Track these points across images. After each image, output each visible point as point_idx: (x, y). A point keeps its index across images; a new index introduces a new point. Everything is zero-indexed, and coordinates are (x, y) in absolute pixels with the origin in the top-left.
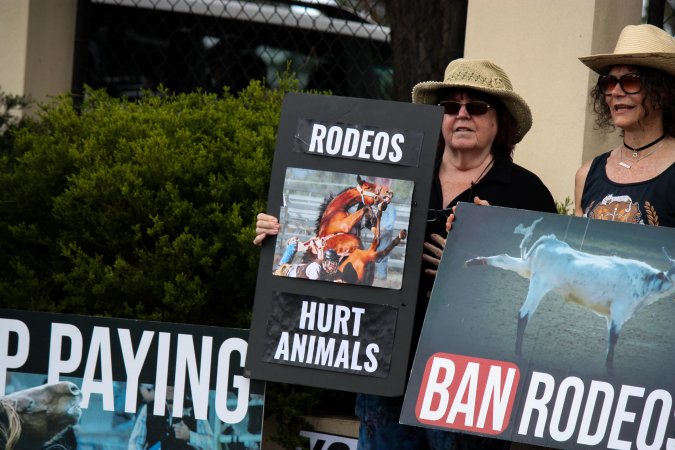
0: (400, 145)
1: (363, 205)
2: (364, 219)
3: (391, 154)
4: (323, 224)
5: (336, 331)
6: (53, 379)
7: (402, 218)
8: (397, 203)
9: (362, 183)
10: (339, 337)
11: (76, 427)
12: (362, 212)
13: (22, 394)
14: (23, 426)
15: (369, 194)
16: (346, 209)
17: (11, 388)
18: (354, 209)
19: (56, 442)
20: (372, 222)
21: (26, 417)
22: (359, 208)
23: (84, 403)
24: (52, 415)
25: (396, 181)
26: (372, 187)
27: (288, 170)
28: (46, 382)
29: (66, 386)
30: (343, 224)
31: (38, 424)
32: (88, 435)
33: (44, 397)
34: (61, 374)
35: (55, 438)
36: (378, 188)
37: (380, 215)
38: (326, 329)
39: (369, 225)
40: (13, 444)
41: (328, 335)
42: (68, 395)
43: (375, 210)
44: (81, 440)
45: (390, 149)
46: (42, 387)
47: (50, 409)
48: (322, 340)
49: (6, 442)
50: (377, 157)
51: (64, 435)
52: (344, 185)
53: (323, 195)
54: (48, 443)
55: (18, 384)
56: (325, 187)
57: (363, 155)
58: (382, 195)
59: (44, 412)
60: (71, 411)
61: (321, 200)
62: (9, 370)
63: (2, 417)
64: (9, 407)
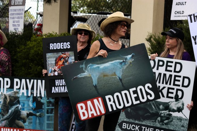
0: (69, 44)
1: (64, 58)
2: (65, 61)
3: (68, 47)
4: (56, 63)
5: (64, 85)
6: (15, 90)
7: (73, 59)
8: (71, 56)
9: (63, 54)
10: (65, 86)
11: (20, 99)
12: (64, 60)
13: (9, 93)
14: (10, 99)
15: (65, 56)
16: (60, 60)
17: (7, 92)
18: (62, 59)
19: (16, 102)
20: (67, 61)
21: (10, 97)
22: (63, 59)
23: (21, 94)
24: (15, 97)
25: (70, 52)
26: (65, 54)
27: (47, 54)
28: (13, 90)
29: (17, 91)
30: (60, 63)
31: (12, 99)
32: (22, 101)
33: (13, 93)
34: (16, 89)
35: (16, 101)
36: (66, 54)
37: (68, 59)
38: (62, 85)
39: (66, 62)
40: (8, 103)
41: (62, 86)
42: (18, 93)
43: (67, 59)
44: (21, 102)
45: (67, 46)
46: (13, 91)
47: (14, 96)
48: (61, 87)
49: (6, 102)
50: (65, 48)
51: (18, 101)
52: (59, 55)
53: (55, 58)
54: (14, 102)
55: (8, 91)
56: (55, 56)
57: (62, 48)
58: (68, 55)
59: (13, 96)
60: (18, 96)
61: (55, 59)
62: (7, 88)
63: (6, 97)
64: (7, 95)
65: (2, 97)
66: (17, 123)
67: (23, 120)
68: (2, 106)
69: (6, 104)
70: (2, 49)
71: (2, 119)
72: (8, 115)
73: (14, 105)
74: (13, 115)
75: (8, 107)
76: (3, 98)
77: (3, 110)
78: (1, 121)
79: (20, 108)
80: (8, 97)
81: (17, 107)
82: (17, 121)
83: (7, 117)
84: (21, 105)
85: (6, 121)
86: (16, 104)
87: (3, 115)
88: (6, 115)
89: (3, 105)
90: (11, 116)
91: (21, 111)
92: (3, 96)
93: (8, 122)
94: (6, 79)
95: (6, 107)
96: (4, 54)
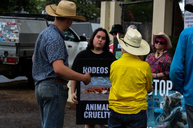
11: (181, 101)
13: (171, 95)
17: (169, 94)
21: (172, 99)
24: (177, 99)
28: (175, 92)
29: (179, 93)
31: (174, 101)
33: (175, 95)
35: (177, 103)
40: (170, 104)
42: (179, 95)
44: (182, 103)
46: (175, 94)
47: (176, 98)
49: (168, 104)
51: (179, 103)
54: (176, 104)
55: (171, 93)
59: (175, 98)
60: (180, 98)
62: (169, 90)
63: (168, 99)
64: (169, 97)
65: (164, 98)
66: (178, 124)
67: (184, 122)
68: (164, 108)
69: (168, 106)
70: (166, 52)
71: (164, 120)
72: (170, 116)
73: (176, 107)
74: (174, 116)
75: (170, 109)
76: (165, 100)
77: (165, 112)
78: (163, 122)
79: (181, 109)
80: (170, 99)
81: (179, 109)
82: (178, 123)
83: (169, 118)
84: (182, 107)
85: (167, 122)
86: (178, 106)
87: (165, 116)
88: (168, 116)
89: (165, 106)
90: (173, 118)
91: (182, 113)
92: (166, 98)
93: (169, 123)
94: (168, 82)
95: (168, 108)
96: (168, 57)
